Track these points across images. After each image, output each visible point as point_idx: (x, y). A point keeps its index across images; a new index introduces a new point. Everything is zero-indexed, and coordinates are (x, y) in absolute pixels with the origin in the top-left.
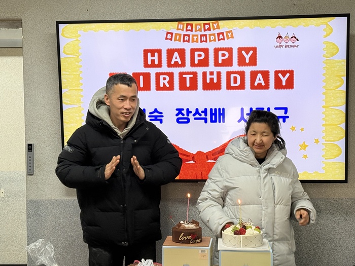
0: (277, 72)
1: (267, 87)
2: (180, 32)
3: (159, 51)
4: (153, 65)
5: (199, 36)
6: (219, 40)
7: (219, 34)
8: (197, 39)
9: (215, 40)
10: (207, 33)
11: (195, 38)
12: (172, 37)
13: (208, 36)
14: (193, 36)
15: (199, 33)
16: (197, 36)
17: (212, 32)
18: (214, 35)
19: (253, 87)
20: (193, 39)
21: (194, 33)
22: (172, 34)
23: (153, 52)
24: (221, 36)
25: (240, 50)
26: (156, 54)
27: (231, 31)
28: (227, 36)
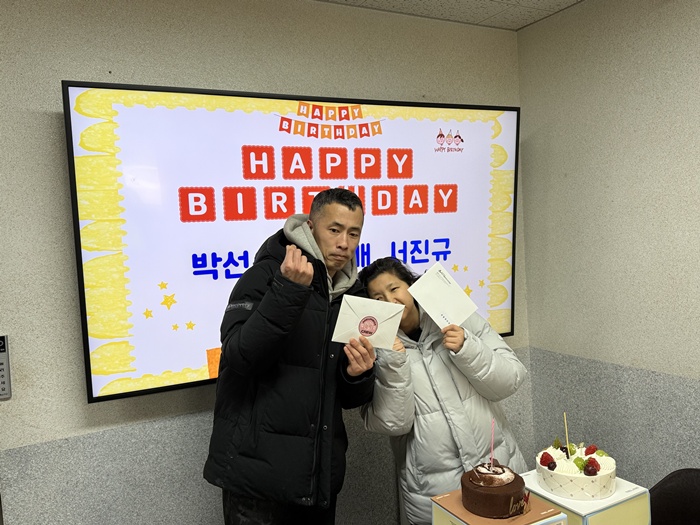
0: (437, 188)
1: (424, 210)
2: (302, 119)
3: (270, 151)
4: (259, 175)
5: (333, 128)
6: (362, 136)
7: (361, 126)
8: (329, 132)
9: (355, 136)
10: (344, 123)
11: (326, 130)
12: (290, 126)
13: (345, 128)
14: (323, 126)
15: (332, 123)
16: (329, 127)
17: (351, 122)
18: (354, 127)
19: (407, 210)
20: (323, 132)
21: (324, 122)
22: (289, 121)
23: (259, 151)
24: (364, 131)
25: (391, 152)
26: (265, 155)
27: (378, 123)
28: (373, 129)
